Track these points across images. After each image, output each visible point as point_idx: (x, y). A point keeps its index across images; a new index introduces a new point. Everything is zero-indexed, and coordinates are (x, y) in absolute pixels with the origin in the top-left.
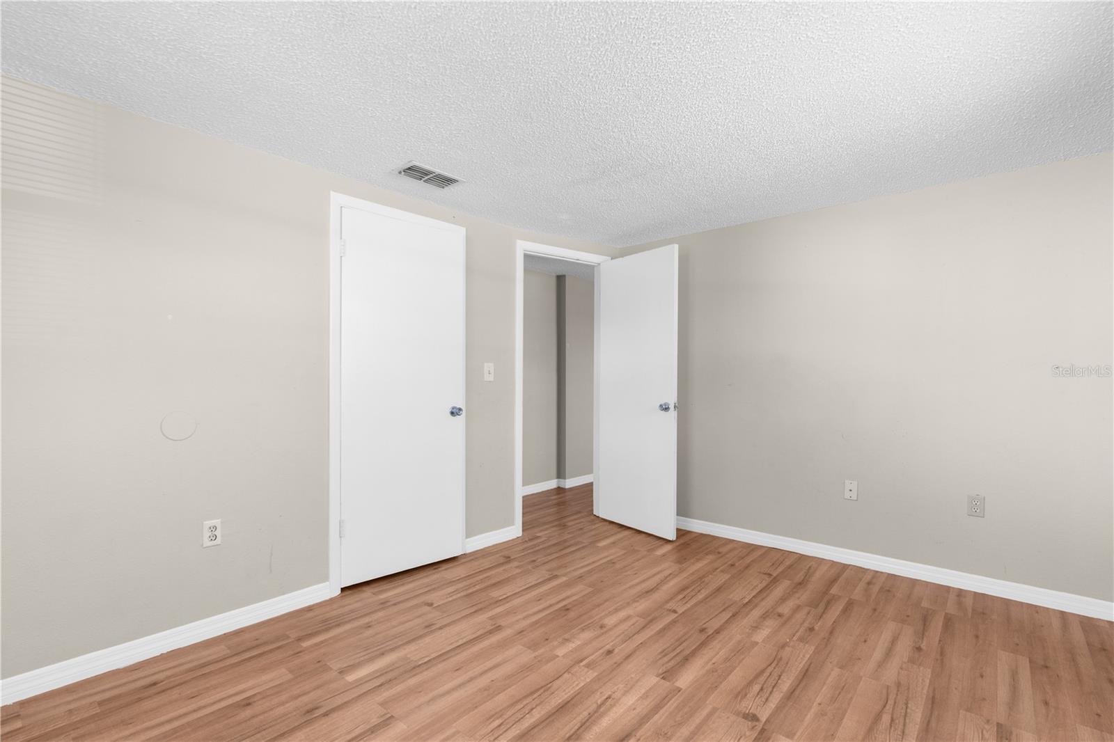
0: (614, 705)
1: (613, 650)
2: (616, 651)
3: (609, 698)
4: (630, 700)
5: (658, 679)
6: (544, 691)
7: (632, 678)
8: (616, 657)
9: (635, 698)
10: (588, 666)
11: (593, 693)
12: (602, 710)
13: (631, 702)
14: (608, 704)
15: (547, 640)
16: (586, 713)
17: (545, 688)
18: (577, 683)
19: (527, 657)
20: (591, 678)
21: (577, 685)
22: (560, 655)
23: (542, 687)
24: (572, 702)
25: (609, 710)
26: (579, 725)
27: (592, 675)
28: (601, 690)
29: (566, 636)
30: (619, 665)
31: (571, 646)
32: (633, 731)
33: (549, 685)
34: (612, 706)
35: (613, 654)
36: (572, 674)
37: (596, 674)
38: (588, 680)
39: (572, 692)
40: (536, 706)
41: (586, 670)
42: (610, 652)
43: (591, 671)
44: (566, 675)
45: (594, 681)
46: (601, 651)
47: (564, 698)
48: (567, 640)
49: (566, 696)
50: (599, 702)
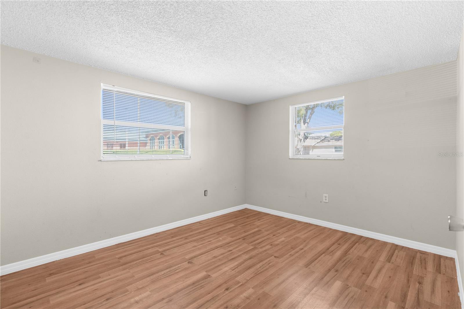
0: (232, 268)
1: (225, 291)
2: (223, 290)
3: (233, 270)
4: (226, 269)
5: (212, 276)
6: (257, 273)
7: (222, 276)
8: (225, 286)
9: (224, 269)
10: (239, 282)
11: (238, 272)
12: (237, 266)
13: (226, 268)
14: (234, 268)
15: (259, 299)
16: (242, 266)
17: (257, 274)
18: (244, 276)
19: (267, 289)
20: (238, 278)
21: (244, 275)
22: (251, 289)
23: (258, 274)
24: (246, 269)
25: (234, 266)
26: (245, 263)
27: (238, 279)
28: (236, 273)
29: (248, 301)
30: (225, 282)
31: (245, 294)
32: (229, 261)
33: (255, 275)
34: (233, 267)
35: (226, 288)
36: (246, 279)
37: (236, 279)
38: (240, 276)
39: (246, 272)
40: (258, 269)
41: (240, 281)
42: (227, 289)
43: (238, 280)
44: (248, 279)
45: (237, 276)
46: (231, 290)
47: (249, 270)
48: (248, 298)
49: (248, 271)
50: (237, 269)
